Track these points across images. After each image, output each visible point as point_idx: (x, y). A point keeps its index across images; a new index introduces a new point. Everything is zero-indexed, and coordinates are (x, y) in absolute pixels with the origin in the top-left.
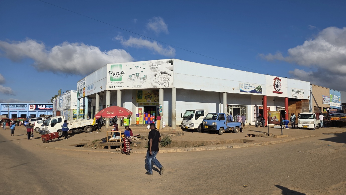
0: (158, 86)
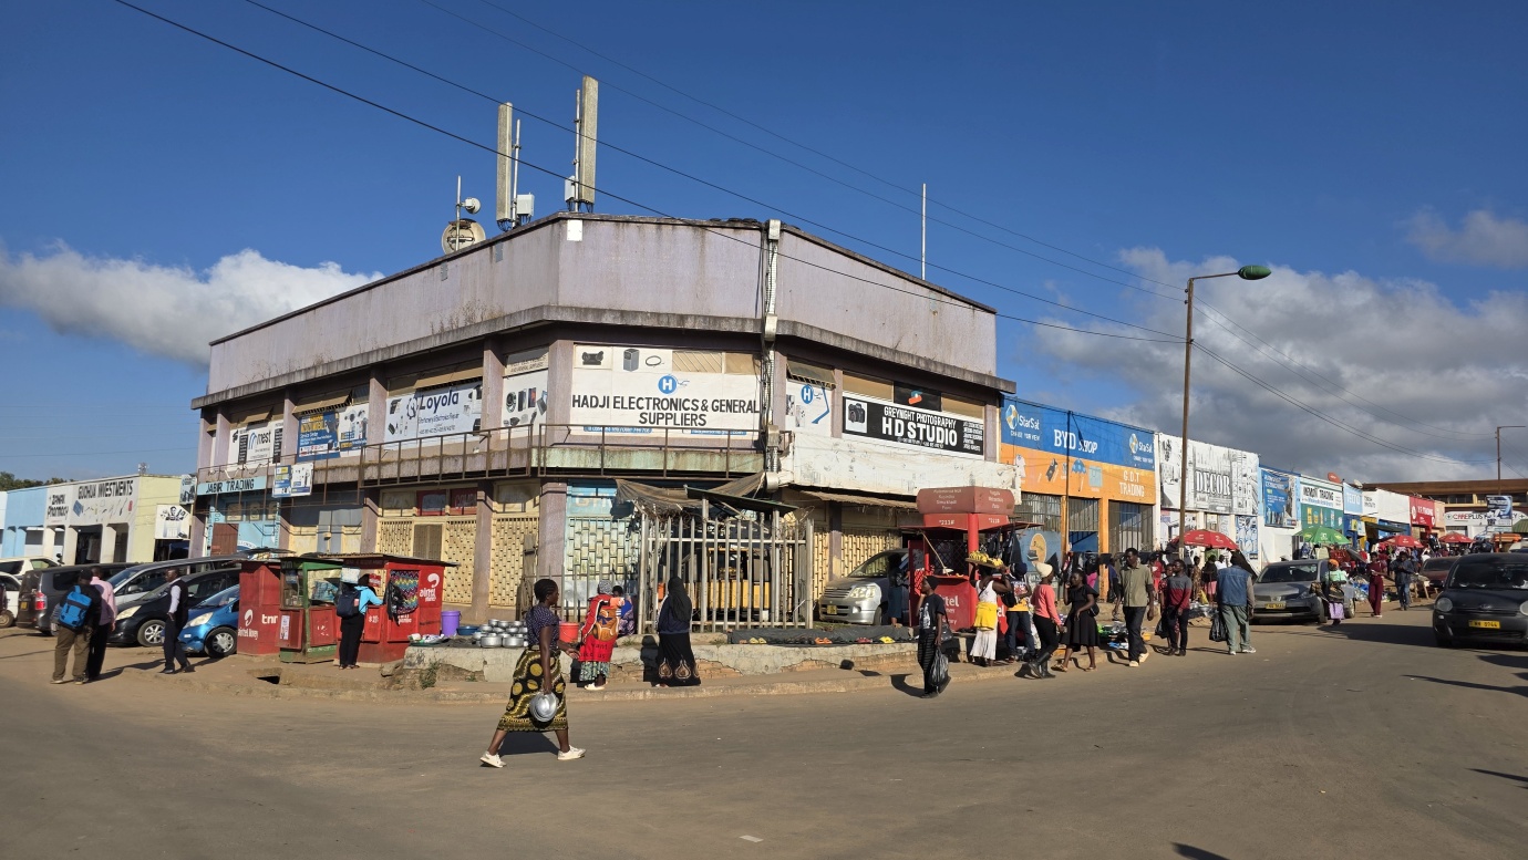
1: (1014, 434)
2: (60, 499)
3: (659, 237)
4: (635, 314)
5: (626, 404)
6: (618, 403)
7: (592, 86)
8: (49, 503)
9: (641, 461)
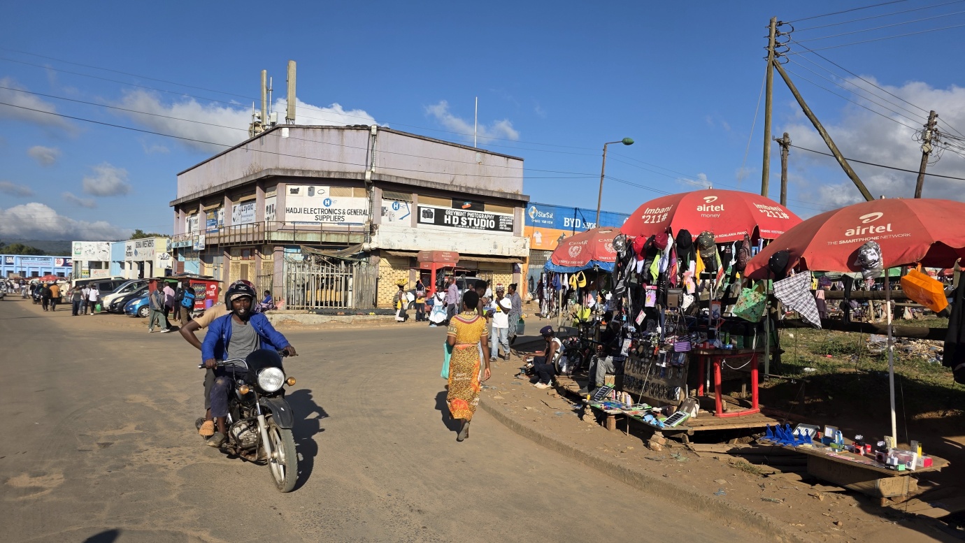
0: (101, 260)
1: (533, 221)
2: (129, 248)
3: (323, 135)
4: (309, 171)
5: (309, 212)
6: (305, 211)
7: (293, 65)
8: (126, 250)
9: (311, 238)
